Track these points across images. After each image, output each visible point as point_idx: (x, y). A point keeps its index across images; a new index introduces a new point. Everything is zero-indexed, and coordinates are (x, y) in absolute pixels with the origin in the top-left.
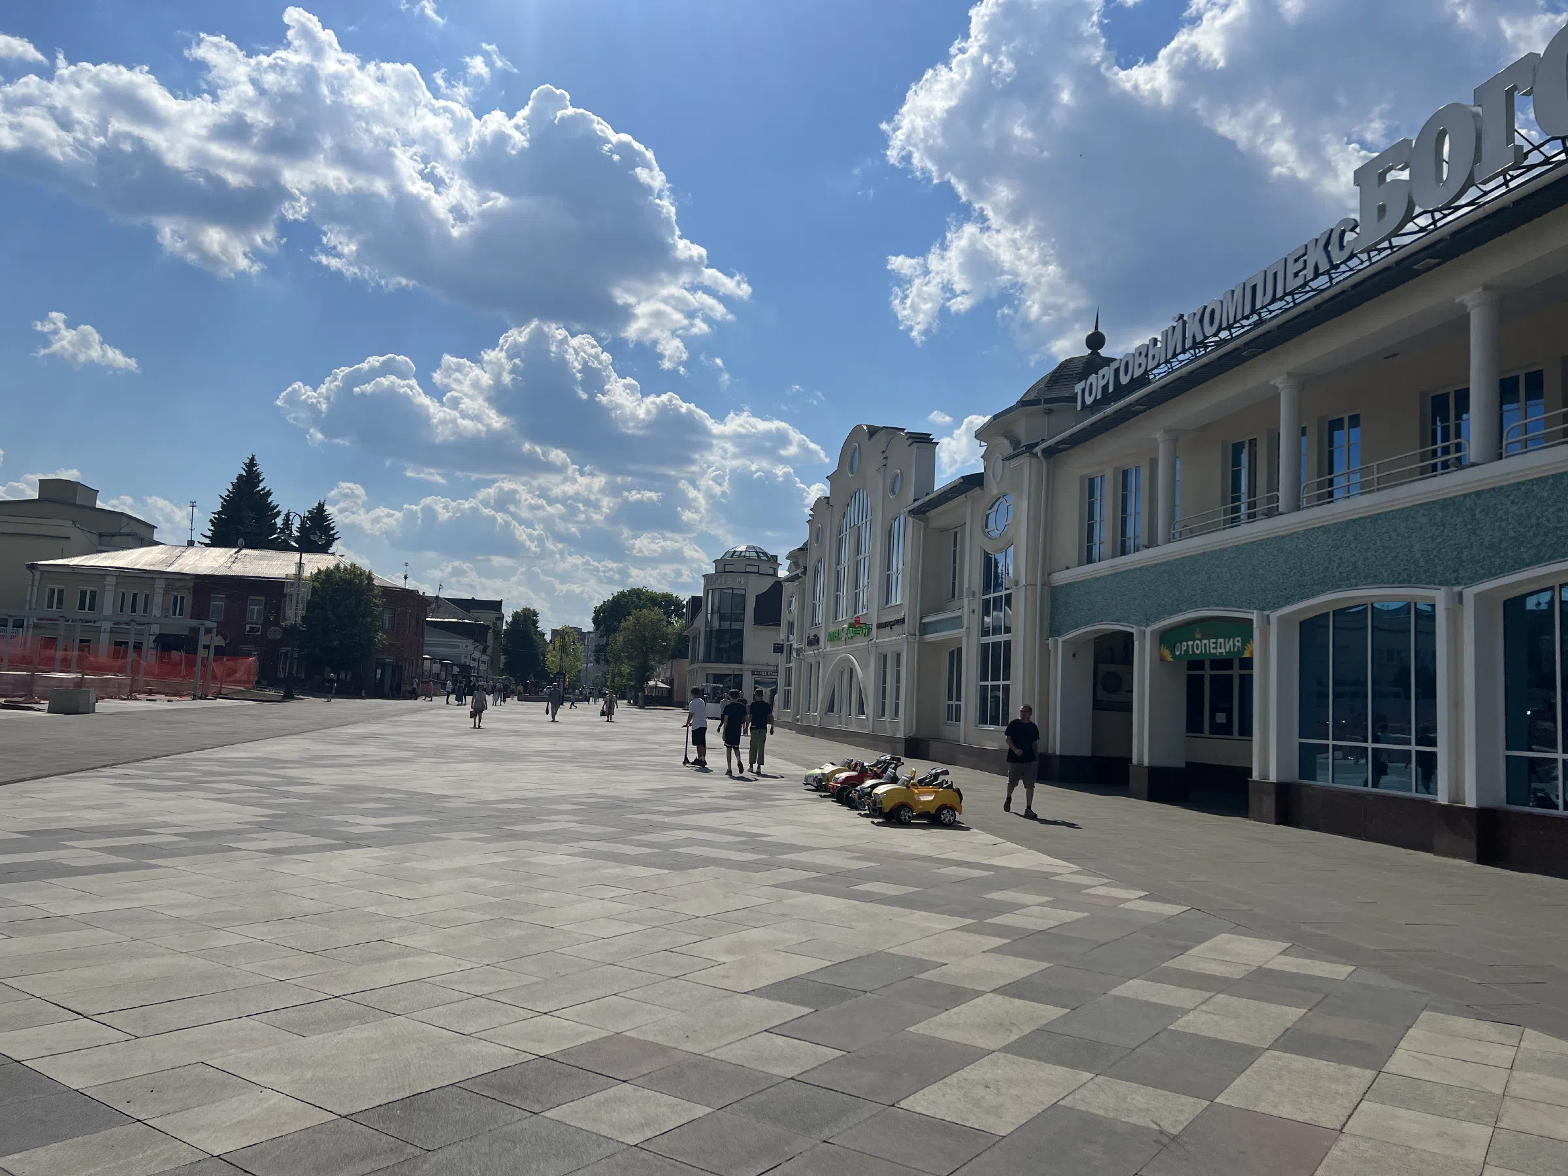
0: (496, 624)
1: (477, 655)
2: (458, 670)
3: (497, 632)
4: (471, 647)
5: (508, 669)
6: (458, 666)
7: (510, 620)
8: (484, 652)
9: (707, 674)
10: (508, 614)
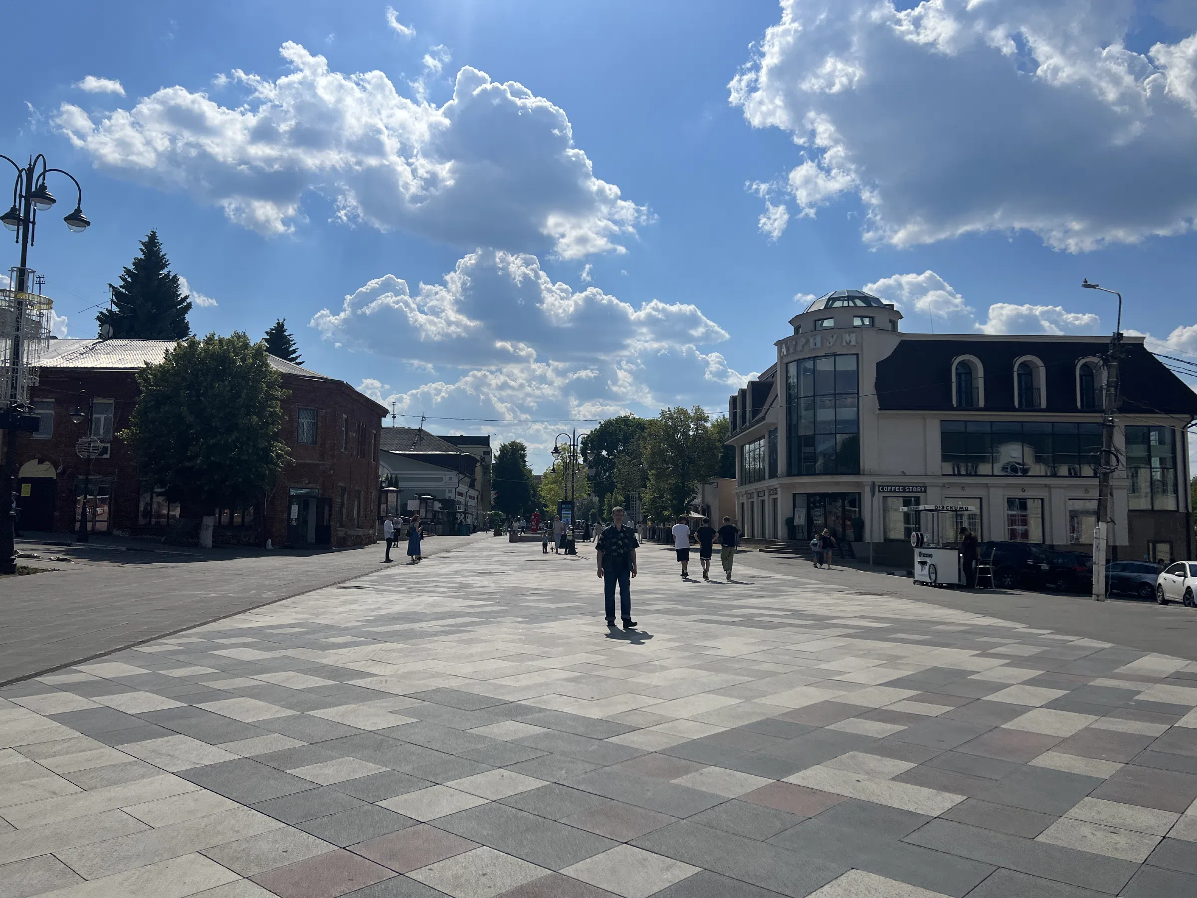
0: (484, 458)
1: (463, 488)
2: (440, 505)
3: (486, 468)
4: (455, 480)
5: (499, 504)
6: (440, 501)
7: (497, 453)
8: (472, 485)
9: (794, 495)
10: (495, 447)
